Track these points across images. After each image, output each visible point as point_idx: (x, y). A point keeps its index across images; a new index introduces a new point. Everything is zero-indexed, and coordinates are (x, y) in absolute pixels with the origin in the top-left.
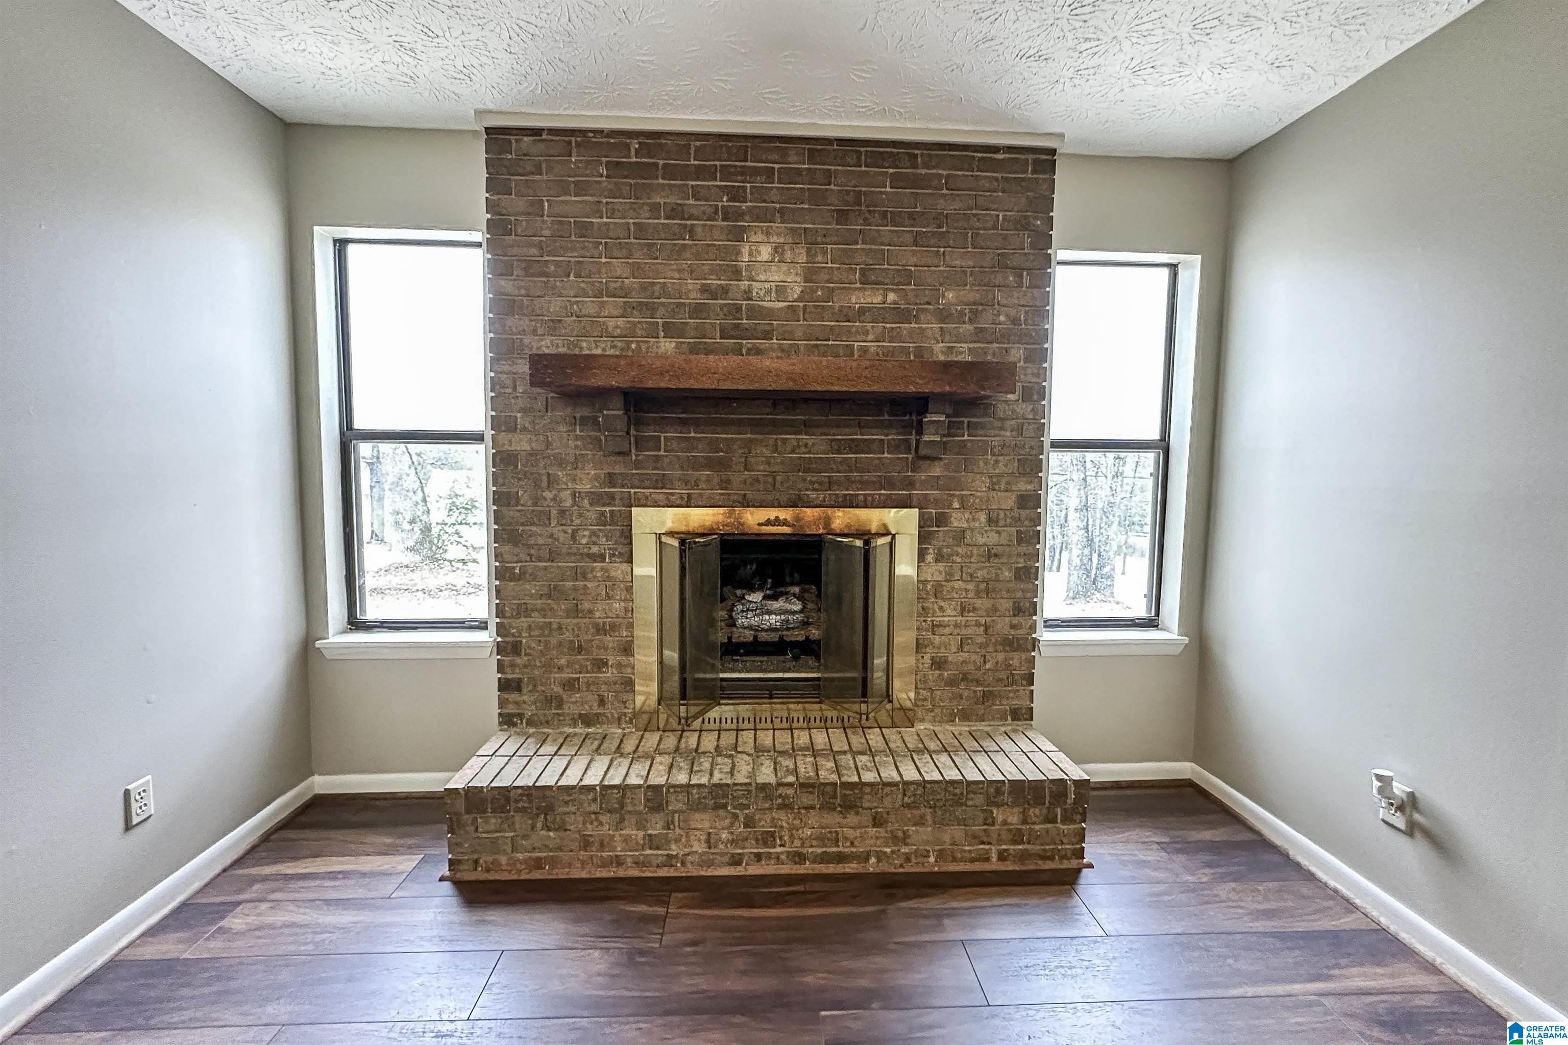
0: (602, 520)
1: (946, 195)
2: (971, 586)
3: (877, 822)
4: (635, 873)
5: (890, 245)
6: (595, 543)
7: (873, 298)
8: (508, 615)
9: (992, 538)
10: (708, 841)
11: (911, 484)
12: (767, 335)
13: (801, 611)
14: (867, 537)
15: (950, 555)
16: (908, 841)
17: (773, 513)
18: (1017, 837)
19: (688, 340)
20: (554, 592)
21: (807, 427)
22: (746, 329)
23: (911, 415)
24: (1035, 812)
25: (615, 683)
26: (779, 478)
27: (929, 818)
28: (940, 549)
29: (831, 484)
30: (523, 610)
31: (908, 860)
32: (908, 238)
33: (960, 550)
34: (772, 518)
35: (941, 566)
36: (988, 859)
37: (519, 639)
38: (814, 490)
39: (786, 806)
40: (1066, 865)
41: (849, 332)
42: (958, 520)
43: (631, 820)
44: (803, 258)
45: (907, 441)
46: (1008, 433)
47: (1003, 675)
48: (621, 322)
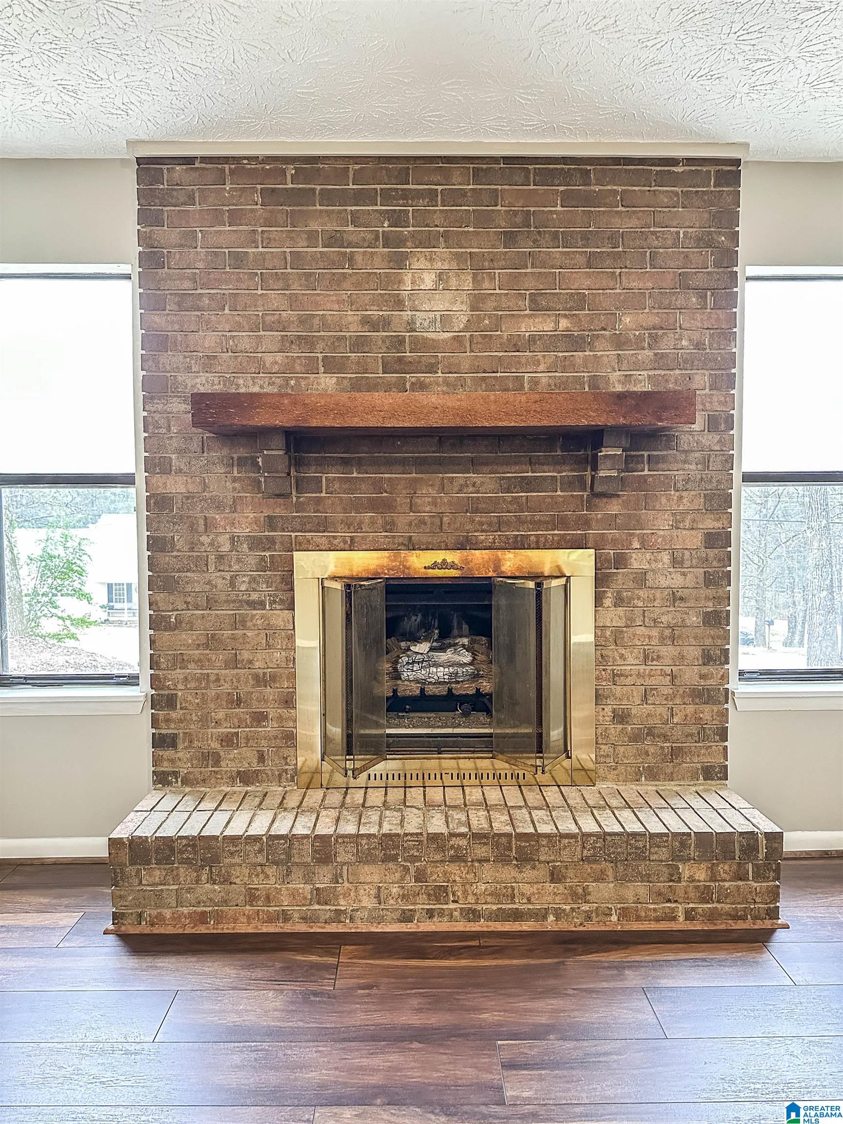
0: (262, 566)
1: (622, 212)
2: (655, 633)
3: (555, 877)
4: (303, 928)
5: (561, 268)
6: (254, 590)
7: (544, 325)
8: (163, 666)
9: (676, 580)
10: (378, 897)
11: (586, 523)
12: (431, 369)
13: (471, 664)
14: (539, 578)
15: (631, 599)
16: (588, 898)
17: (439, 556)
18: (705, 895)
19: (349, 376)
20: (211, 642)
21: (474, 465)
22: (411, 362)
23: (586, 450)
24: (724, 869)
25: (276, 738)
26: (445, 519)
27: (610, 873)
28: (619, 593)
29: (500, 524)
30: (180, 661)
31: (589, 918)
32: (582, 260)
33: (641, 593)
34: (440, 561)
35: (620, 610)
36: (674, 919)
37: (175, 692)
38: (482, 531)
39: (458, 858)
40: (759, 925)
41: (519, 362)
42: (638, 561)
43: (297, 873)
44: (468, 284)
45: (581, 479)
46: (693, 467)
47: (694, 730)
48: (279, 357)
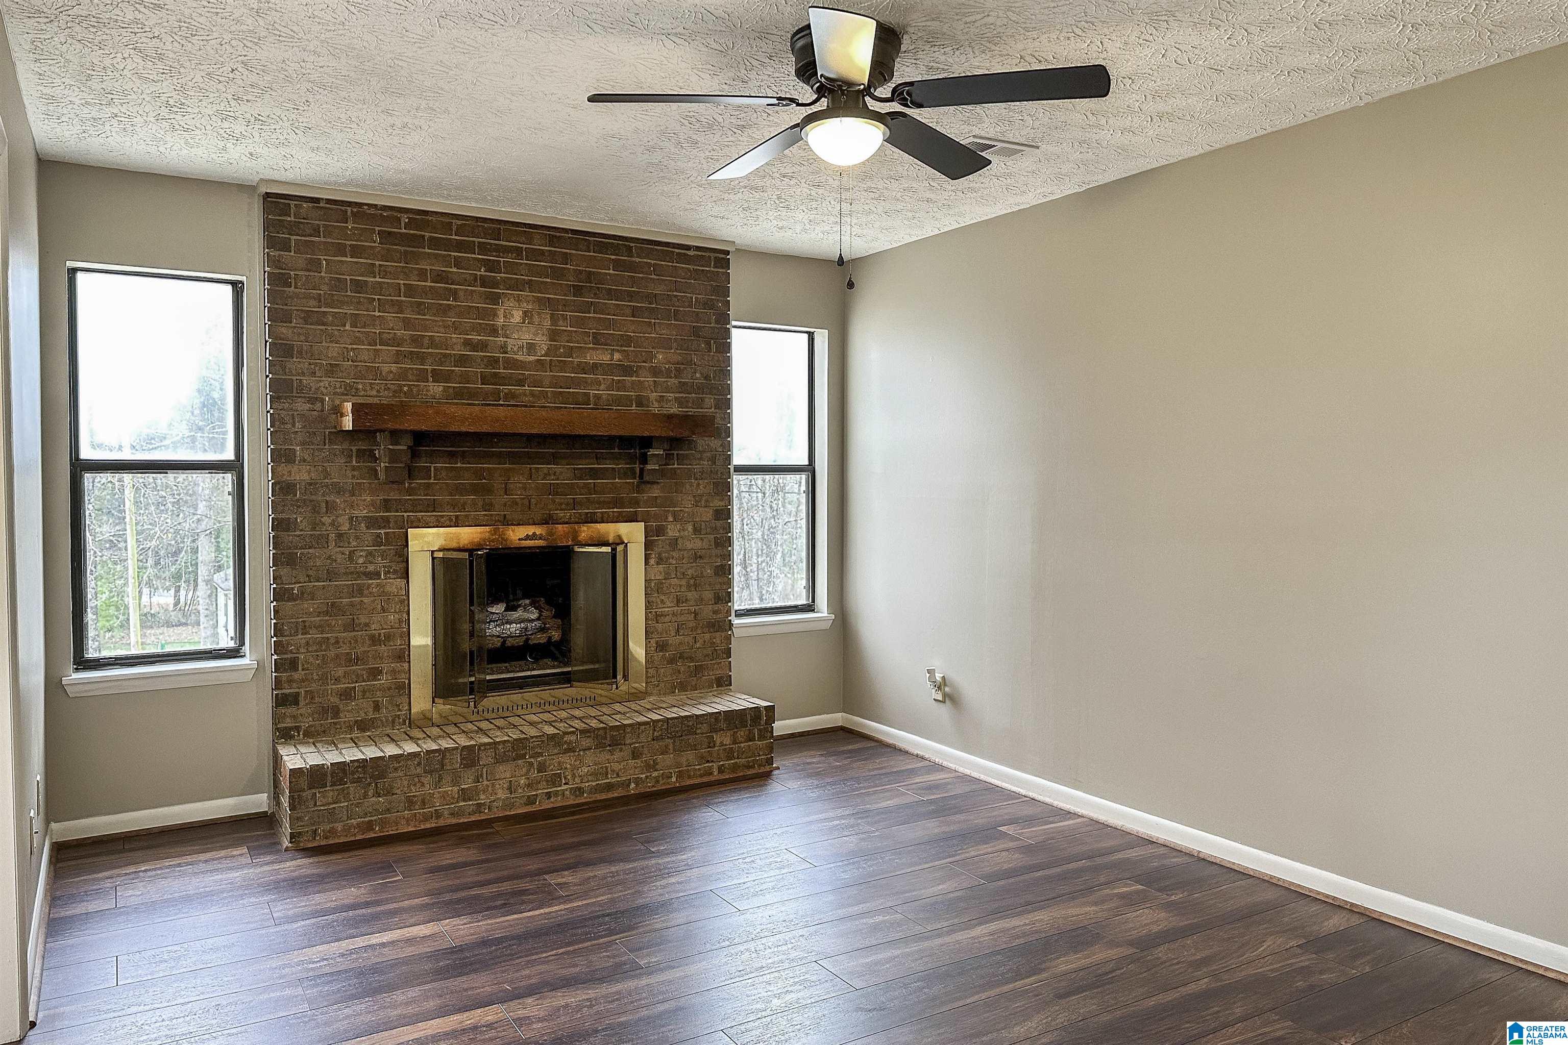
0: (378, 541)
1: (654, 279)
2: (684, 582)
3: (636, 755)
4: (454, 821)
5: (614, 315)
6: (371, 563)
8: (287, 633)
9: (696, 544)
10: (510, 788)
11: (636, 503)
12: (521, 383)
13: (538, 619)
14: (613, 546)
15: (668, 558)
16: (657, 767)
17: (531, 530)
18: (730, 755)
19: (453, 385)
20: (333, 609)
21: (555, 459)
22: (504, 377)
23: (635, 449)
24: (741, 734)
25: (389, 689)
26: (532, 500)
27: (671, 747)
28: (660, 554)
29: (574, 504)
30: (302, 628)
31: (658, 781)
32: (628, 311)
33: (674, 554)
34: (530, 534)
35: (662, 567)
36: (711, 774)
37: (297, 655)
38: (561, 510)
39: (569, 751)
40: (762, 770)
41: (586, 383)
42: (672, 531)
43: (447, 778)
44: (547, 323)
45: (633, 469)
46: (706, 463)
47: (709, 651)
48: (393, 367)
